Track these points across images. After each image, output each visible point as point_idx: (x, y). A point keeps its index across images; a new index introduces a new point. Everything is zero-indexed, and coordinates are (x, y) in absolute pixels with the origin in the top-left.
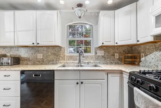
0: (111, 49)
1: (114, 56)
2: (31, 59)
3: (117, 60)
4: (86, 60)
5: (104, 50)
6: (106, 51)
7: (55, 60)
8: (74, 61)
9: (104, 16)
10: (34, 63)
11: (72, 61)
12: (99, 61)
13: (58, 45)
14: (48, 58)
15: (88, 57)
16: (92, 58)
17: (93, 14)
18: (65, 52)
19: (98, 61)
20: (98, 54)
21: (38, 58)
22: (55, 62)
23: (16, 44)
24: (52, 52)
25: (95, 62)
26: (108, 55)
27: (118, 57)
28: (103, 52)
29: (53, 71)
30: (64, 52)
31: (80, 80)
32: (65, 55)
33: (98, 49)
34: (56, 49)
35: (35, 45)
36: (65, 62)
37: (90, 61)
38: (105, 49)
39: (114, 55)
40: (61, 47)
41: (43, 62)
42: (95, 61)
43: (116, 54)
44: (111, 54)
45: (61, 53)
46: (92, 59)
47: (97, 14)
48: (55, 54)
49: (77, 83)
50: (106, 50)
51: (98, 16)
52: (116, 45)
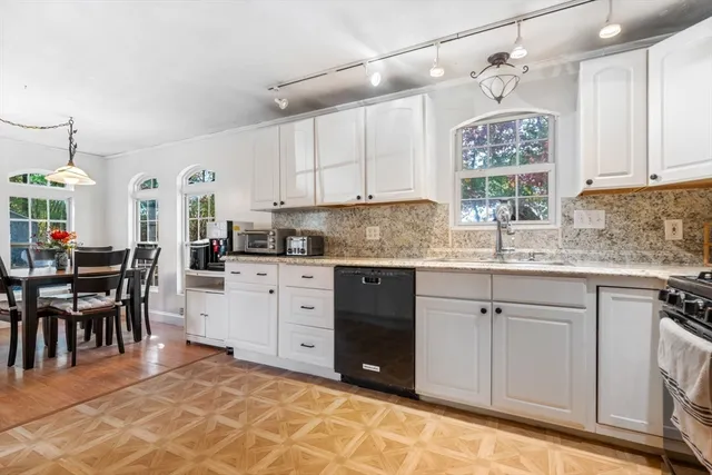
0: (641, 202)
1: (657, 229)
2: (349, 242)
3: (675, 248)
4: (523, 247)
5: (609, 207)
6: (615, 209)
7: (416, 245)
8: (480, 250)
9: (595, 81)
10: (358, 252)
11: (473, 250)
12: (581, 252)
13: (424, 198)
14: (395, 239)
15: (532, 235)
16: (551, 237)
17: (556, 73)
18: (447, 219)
19: (576, 252)
20: (577, 225)
21: (368, 238)
22: (415, 251)
23: (319, 203)
24: (408, 220)
25: (562, 254)
26: (628, 226)
27: (679, 236)
28: (602, 213)
29: (413, 270)
30: (445, 220)
31: (491, 301)
32: (447, 230)
33: (578, 203)
34: (420, 212)
35: (363, 201)
36: (449, 250)
37: (543, 251)
38: (611, 204)
39: (657, 227)
40: (434, 203)
41: (382, 250)
42: (563, 251)
43: (668, 224)
44: (642, 222)
45: (436, 224)
46: (553, 243)
47: (571, 72)
48: (415, 227)
49: (484, 311)
50: (619, 207)
51: (576, 78)
52: (652, 183)
